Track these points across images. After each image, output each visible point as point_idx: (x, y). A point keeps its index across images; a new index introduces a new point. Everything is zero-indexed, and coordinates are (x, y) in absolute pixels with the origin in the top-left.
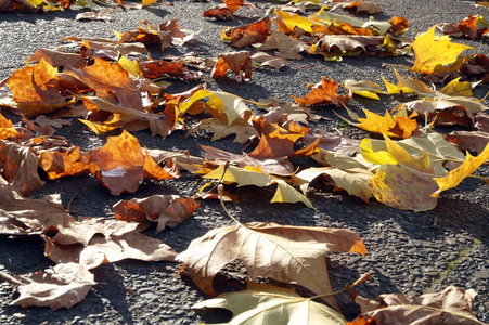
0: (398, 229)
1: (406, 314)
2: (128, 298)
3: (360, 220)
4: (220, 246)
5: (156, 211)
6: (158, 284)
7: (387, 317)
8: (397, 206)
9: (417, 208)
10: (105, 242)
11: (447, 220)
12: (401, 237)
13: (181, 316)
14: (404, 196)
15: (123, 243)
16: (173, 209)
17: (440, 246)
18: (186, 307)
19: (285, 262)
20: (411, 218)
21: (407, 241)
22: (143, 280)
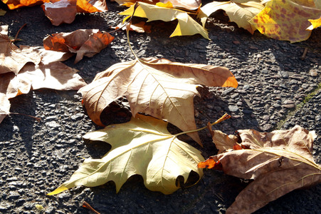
0: (273, 59)
1: (249, 158)
2: (35, 125)
3: (244, 51)
4: (112, 83)
5: (79, 43)
6: (63, 113)
7: (232, 161)
8: (277, 37)
9: (293, 39)
10: (34, 69)
11: (315, 51)
12: (273, 68)
13: (72, 145)
14: (285, 28)
15: (48, 71)
16: (90, 42)
17: (302, 77)
18: (79, 136)
19: (162, 100)
20: (286, 49)
21: (276, 72)
22: (52, 108)
